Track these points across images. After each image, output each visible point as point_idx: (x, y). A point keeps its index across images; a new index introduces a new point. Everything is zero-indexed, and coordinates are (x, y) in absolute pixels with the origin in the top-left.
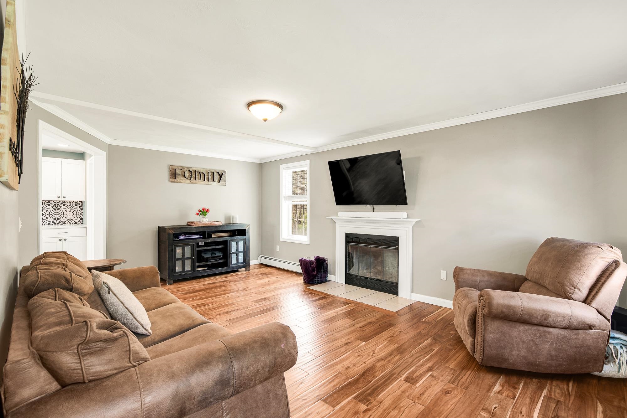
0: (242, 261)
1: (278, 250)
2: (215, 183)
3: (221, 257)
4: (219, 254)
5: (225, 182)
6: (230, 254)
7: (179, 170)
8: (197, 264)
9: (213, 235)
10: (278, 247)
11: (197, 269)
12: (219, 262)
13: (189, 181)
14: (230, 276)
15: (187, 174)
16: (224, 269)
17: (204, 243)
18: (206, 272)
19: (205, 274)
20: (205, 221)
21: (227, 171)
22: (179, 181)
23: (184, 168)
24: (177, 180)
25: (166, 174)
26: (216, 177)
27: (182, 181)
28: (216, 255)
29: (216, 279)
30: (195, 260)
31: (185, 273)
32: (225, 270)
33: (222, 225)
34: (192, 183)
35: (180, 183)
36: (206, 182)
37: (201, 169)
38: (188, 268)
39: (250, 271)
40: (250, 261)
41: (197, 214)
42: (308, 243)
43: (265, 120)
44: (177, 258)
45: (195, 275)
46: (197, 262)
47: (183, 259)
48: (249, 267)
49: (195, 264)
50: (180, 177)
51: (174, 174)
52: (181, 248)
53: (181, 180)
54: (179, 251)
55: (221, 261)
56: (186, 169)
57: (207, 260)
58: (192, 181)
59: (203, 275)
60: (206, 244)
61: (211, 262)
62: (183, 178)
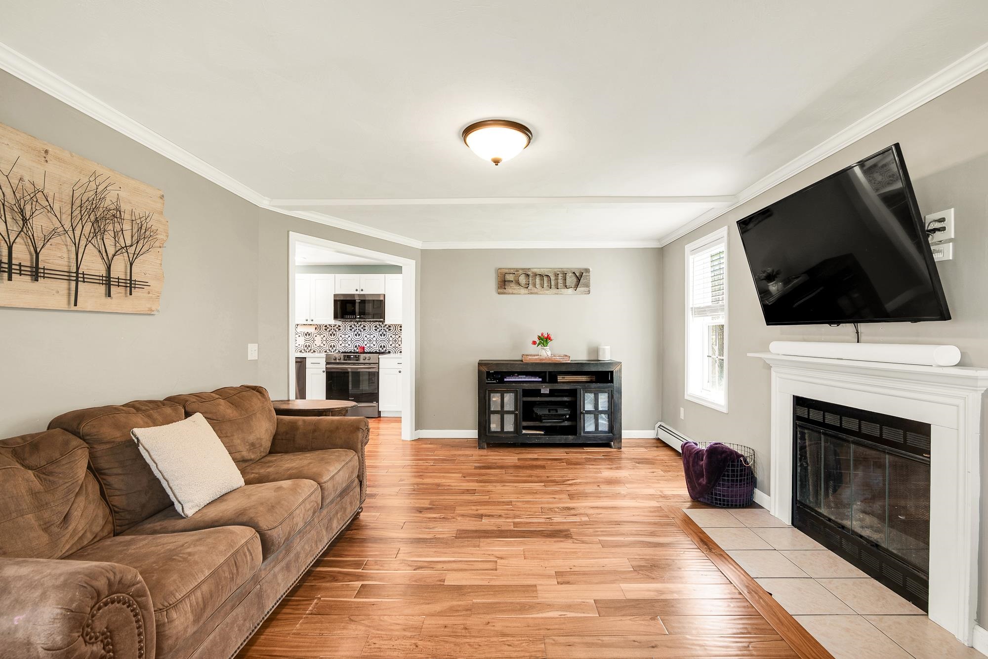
0: (606, 429)
1: (682, 416)
2: (570, 291)
3: (568, 416)
4: (565, 411)
5: (587, 289)
6: (582, 413)
7: (511, 275)
8: (525, 424)
9: (560, 378)
10: (682, 410)
11: (524, 432)
12: (563, 424)
13: (526, 291)
14: (580, 453)
15: (522, 279)
16: (570, 438)
17: (550, 390)
18: (538, 438)
19: (537, 441)
20: (546, 354)
21: (591, 270)
22: (510, 291)
23: (518, 271)
24: (508, 290)
25: (492, 283)
26: (571, 280)
27: (515, 291)
28: (557, 411)
29: (549, 453)
30: (520, 416)
31: (504, 435)
32: (573, 440)
33: (569, 362)
34: (532, 293)
35: (512, 294)
36: (554, 290)
37: (545, 270)
38: (509, 427)
39: (623, 449)
40: (623, 431)
41: (534, 343)
42: (725, 410)
43: (496, 162)
44: (492, 409)
45: (520, 441)
46: (524, 420)
47: (502, 413)
48: (621, 441)
49: (520, 423)
50: (513, 285)
51: (504, 282)
52: (499, 395)
53: (514, 289)
54: (495, 398)
55: (566, 423)
56: (522, 271)
57: (539, 418)
58: (531, 290)
59: (533, 442)
60: (553, 393)
61: (548, 423)
62: (518, 287)
